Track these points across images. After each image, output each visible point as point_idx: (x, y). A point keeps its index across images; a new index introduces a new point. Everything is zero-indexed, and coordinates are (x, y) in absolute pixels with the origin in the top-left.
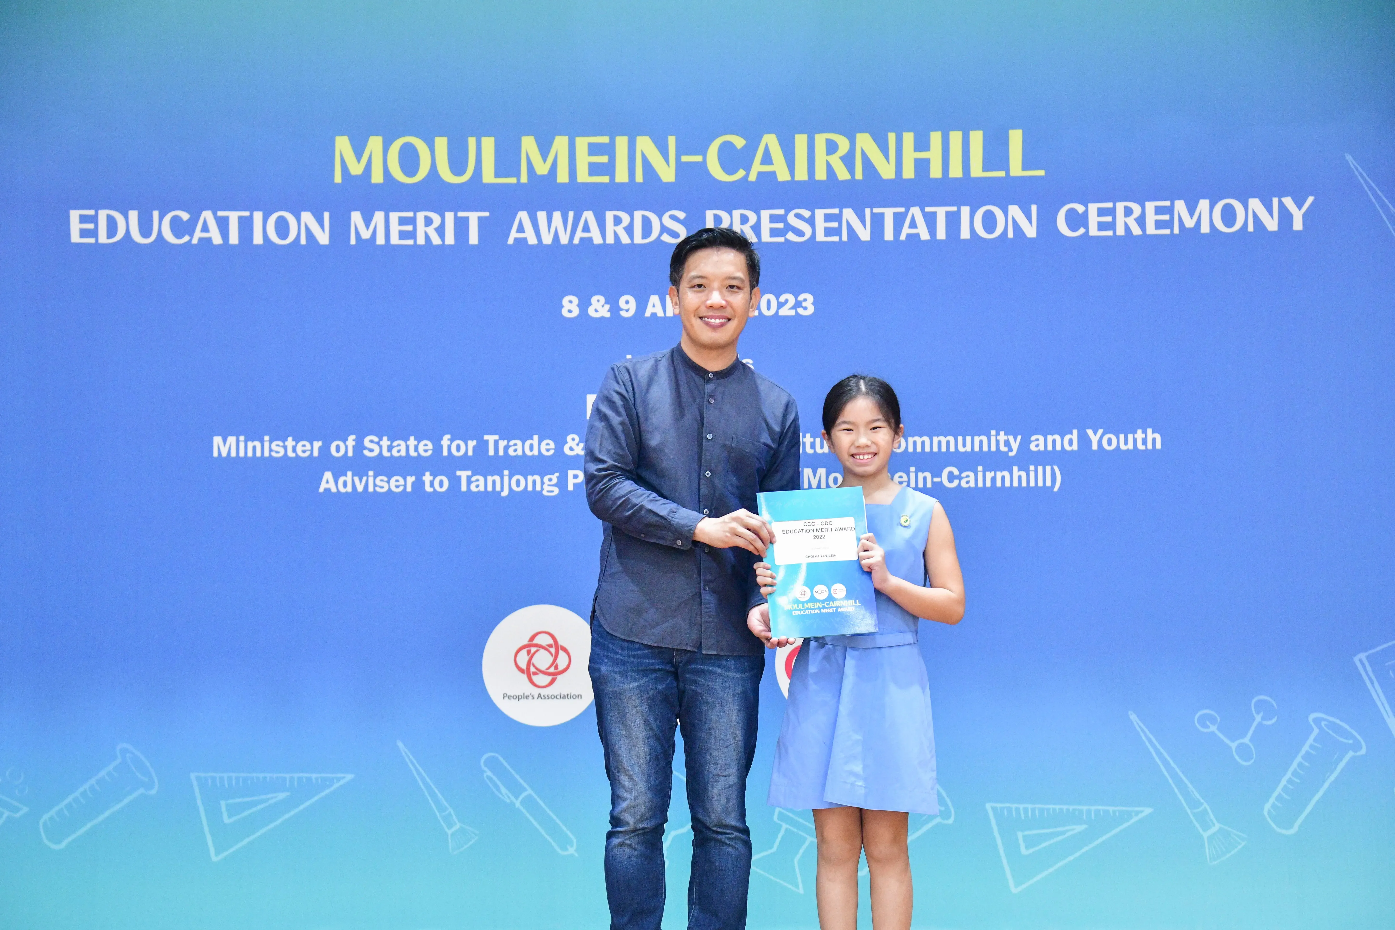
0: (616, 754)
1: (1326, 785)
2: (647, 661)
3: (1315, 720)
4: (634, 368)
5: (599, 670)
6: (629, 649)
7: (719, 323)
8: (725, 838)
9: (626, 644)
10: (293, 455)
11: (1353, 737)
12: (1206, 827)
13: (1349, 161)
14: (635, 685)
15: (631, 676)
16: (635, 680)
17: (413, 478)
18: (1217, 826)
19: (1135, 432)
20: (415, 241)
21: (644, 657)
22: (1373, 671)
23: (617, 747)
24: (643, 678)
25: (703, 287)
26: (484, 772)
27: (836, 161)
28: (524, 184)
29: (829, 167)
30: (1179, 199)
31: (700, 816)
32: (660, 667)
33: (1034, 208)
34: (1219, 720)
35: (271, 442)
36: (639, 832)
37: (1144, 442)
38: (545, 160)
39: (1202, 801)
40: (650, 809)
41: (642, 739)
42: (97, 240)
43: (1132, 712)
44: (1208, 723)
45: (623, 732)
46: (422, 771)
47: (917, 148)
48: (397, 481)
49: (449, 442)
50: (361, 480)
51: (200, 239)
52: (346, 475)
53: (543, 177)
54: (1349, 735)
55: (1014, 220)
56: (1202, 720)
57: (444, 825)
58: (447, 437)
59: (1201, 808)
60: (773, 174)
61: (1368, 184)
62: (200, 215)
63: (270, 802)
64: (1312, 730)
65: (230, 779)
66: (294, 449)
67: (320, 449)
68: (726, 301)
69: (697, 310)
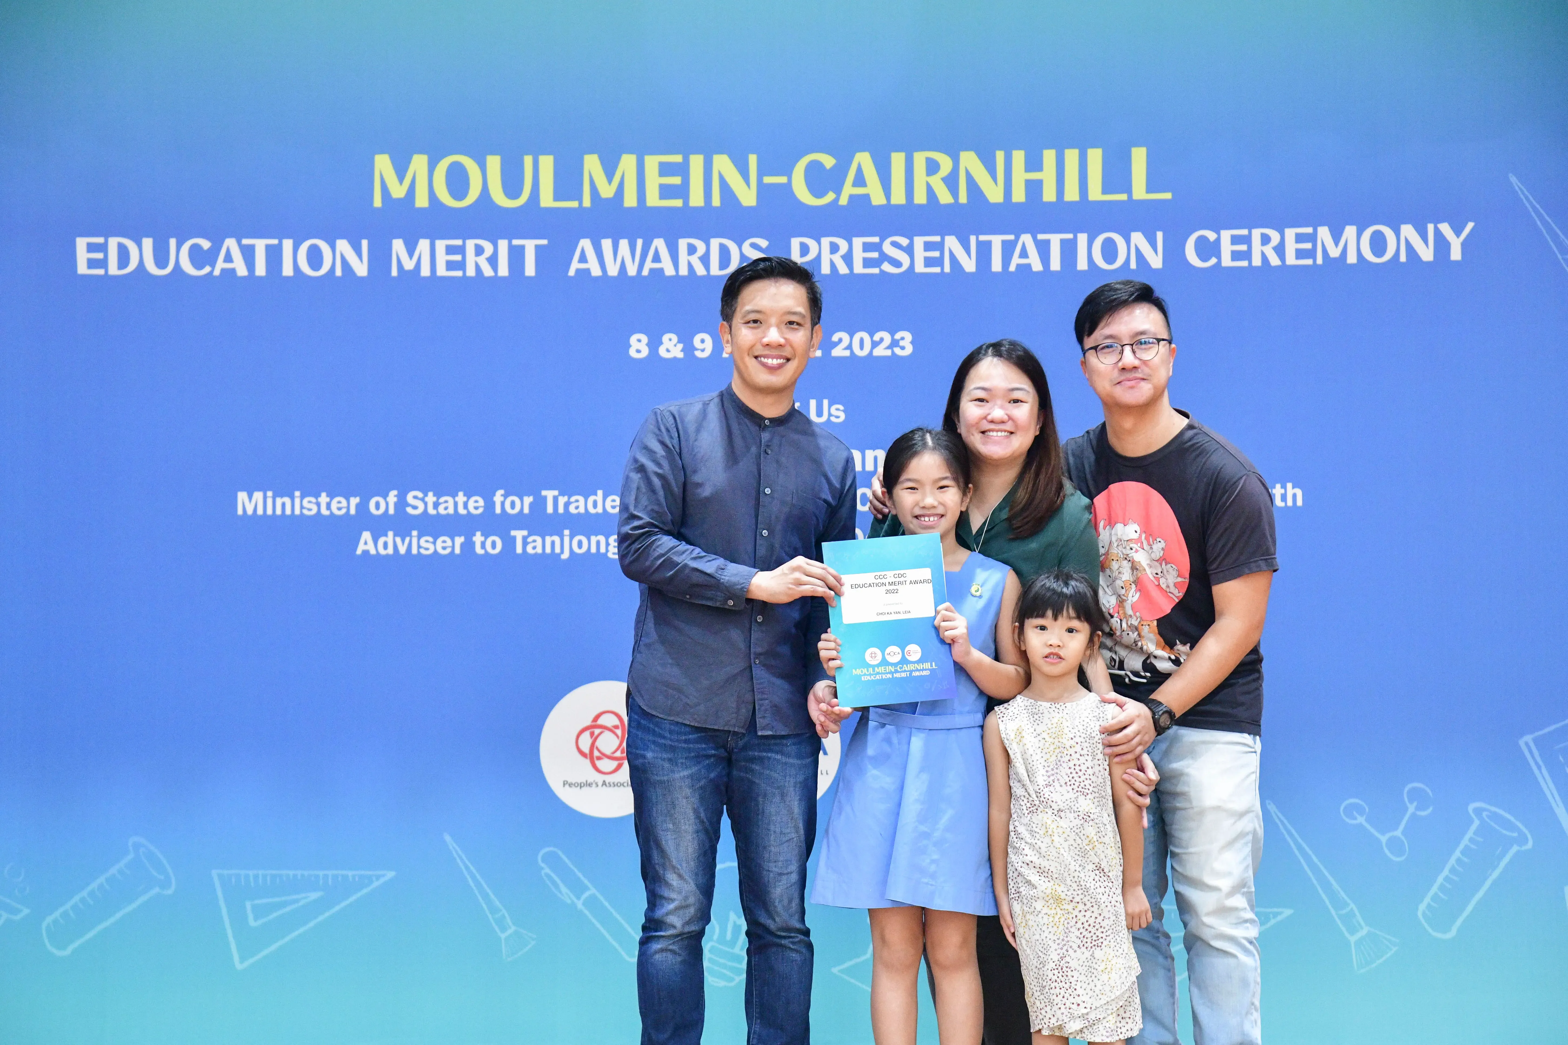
1: (1488, 883)
2: (699, 746)
3: (1476, 811)
4: (680, 412)
5: (640, 757)
6: (679, 733)
7: (778, 364)
8: (787, 942)
9: (672, 727)
10: (326, 513)
11: (1518, 829)
12: (1353, 930)
13: (1514, 183)
14: (686, 773)
15: (681, 763)
16: (687, 768)
17: (462, 539)
18: (1366, 929)
20: (465, 273)
21: (693, 742)
22: (1541, 756)
24: (694, 765)
25: (759, 322)
26: (542, 868)
27: (936, 182)
28: (586, 208)
29: (929, 189)
30: (1322, 224)
31: (763, 919)
32: (713, 752)
33: (1160, 235)
34: (1367, 809)
35: (302, 498)
36: (684, 937)
37: (1284, 498)
38: (610, 181)
39: (1349, 901)
42: (107, 271)
43: (1269, 802)
44: (1355, 814)
46: (472, 868)
47: (1029, 168)
48: (444, 542)
49: (502, 499)
50: (403, 541)
51: (223, 271)
52: (386, 535)
53: (607, 200)
54: (1513, 828)
55: (1137, 249)
56: (1349, 811)
57: (497, 929)
58: (500, 492)
59: (1348, 909)
60: (867, 197)
61: (1534, 207)
62: (223, 243)
63: (301, 903)
64: (1471, 822)
65: (256, 877)
66: (328, 506)
67: (358, 506)
68: (785, 339)
69: (752, 347)
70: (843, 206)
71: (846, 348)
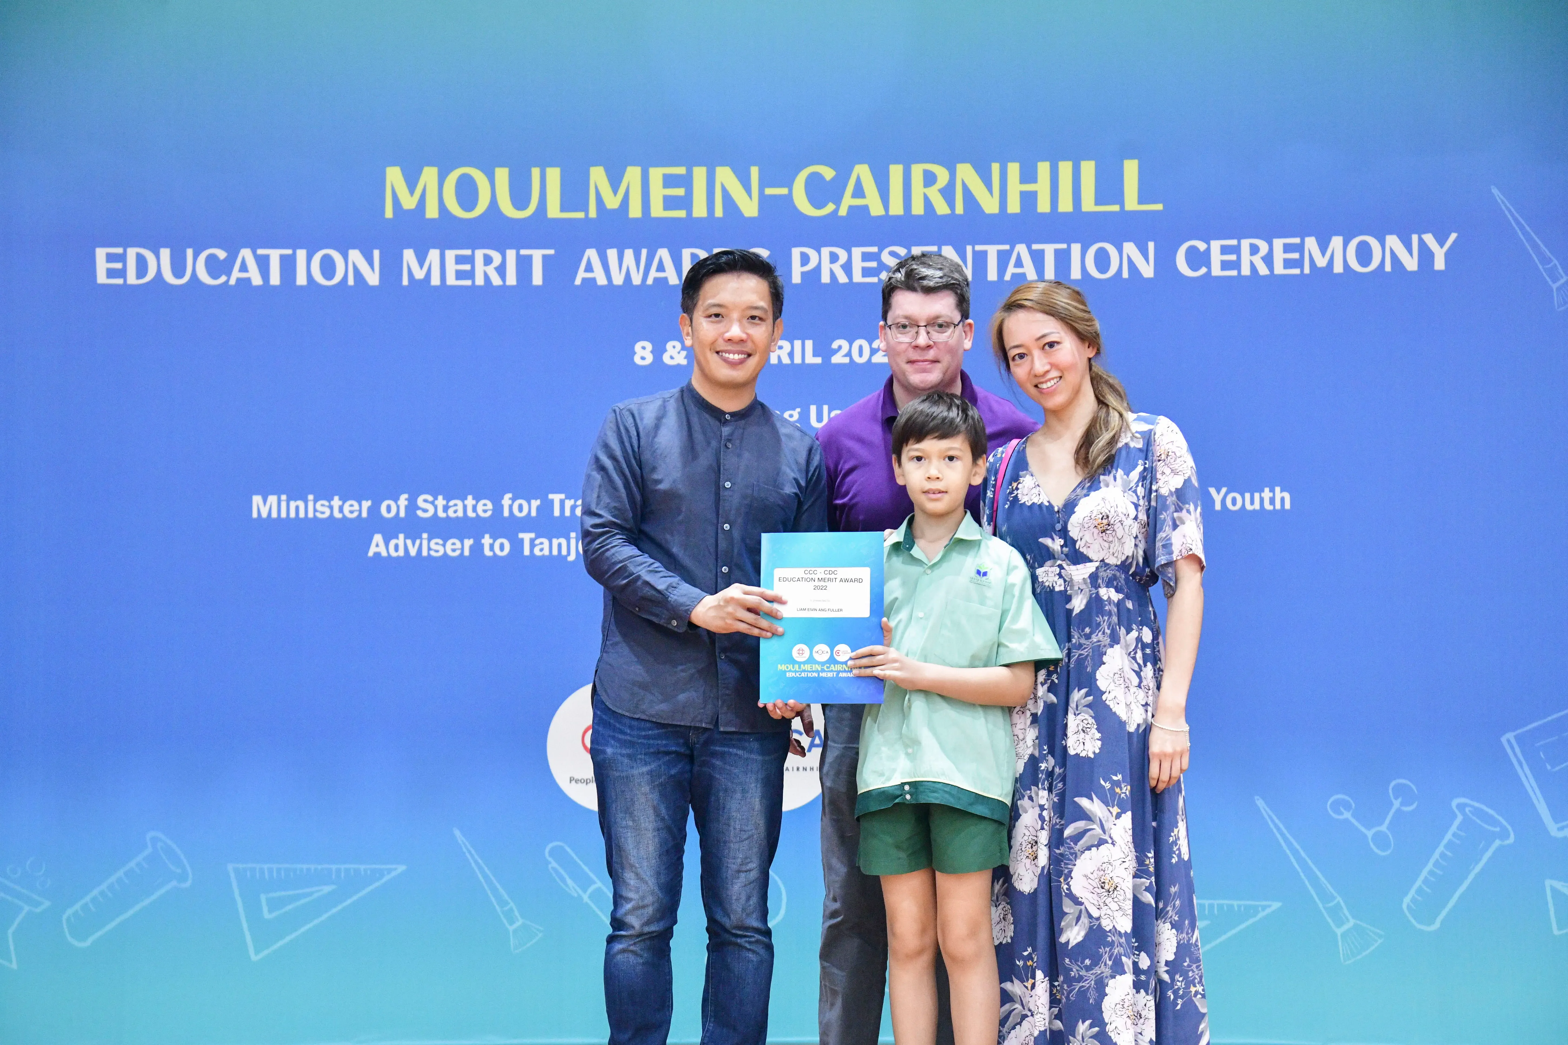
0: (620, 849)
1: (1471, 877)
2: (659, 742)
3: (1459, 806)
4: (639, 410)
5: (604, 752)
6: (639, 729)
7: (739, 359)
8: (746, 941)
9: (635, 723)
10: (339, 516)
11: (1499, 824)
12: (1340, 923)
13: (1496, 195)
14: (645, 769)
15: (641, 759)
16: (646, 764)
17: (471, 541)
18: (1352, 922)
19: (1261, 491)
20: (474, 282)
21: (655, 737)
22: (1523, 752)
23: (623, 840)
24: (654, 761)
25: (720, 316)
26: (550, 863)
27: (934, 193)
28: (592, 219)
29: (927, 200)
30: (1309, 235)
31: (719, 917)
32: (673, 749)
33: (1151, 245)
34: (1353, 805)
35: (315, 501)
36: (646, 937)
37: (1272, 501)
38: (615, 192)
39: (1336, 894)
40: (658, 910)
41: (651, 831)
42: (125, 281)
43: (1258, 797)
44: (1342, 809)
45: (630, 823)
46: (480, 861)
47: (1024, 180)
48: (454, 544)
49: (510, 502)
50: (414, 544)
51: (239, 280)
52: (397, 538)
53: (613, 211)
54: (1495, 822)
55: (1129, 259)
56: (1336, 806)
57: (505, 921)
58: (508, 496)
59: (1335, 902)
60: (866, 208)
61: (1516, 220)
62: (238, 253)
63: (316, 895)
64: (1455, 816)
65: (271, 871)
66: (341, 509)
67: (370, 509)
68: (747, 334)
69: (714, 343)
70: (842, 217)
71: (845, 356)
